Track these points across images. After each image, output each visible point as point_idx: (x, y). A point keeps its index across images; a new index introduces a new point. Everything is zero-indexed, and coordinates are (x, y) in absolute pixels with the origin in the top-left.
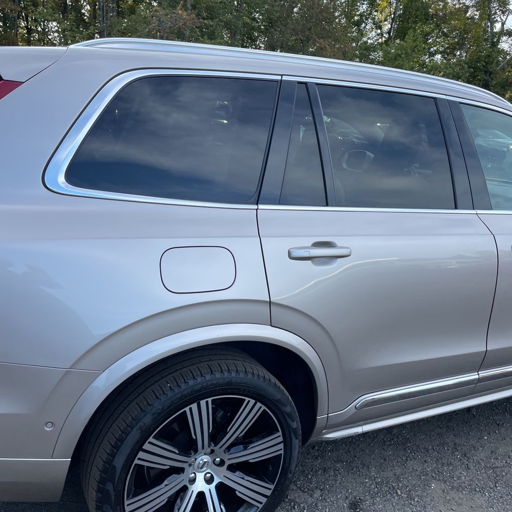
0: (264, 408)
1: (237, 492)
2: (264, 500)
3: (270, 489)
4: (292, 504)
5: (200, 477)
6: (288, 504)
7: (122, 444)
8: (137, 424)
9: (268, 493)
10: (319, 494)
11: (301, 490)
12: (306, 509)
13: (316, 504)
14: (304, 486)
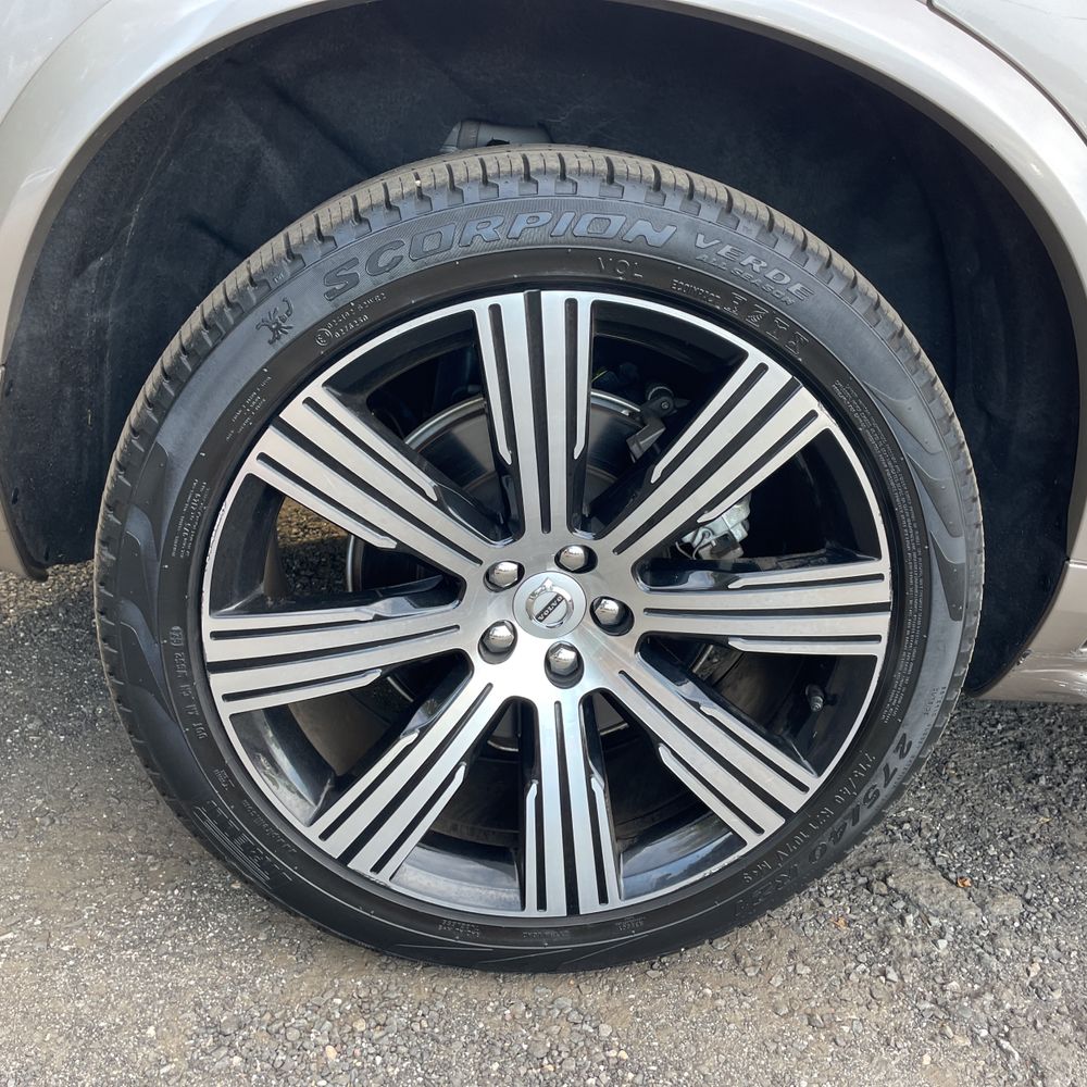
0: (825, 421)
1: (662, 751)
2: (772, 822)
3: (803, 788)
4: (900, 905)
5: (531, 649)
6: (881, 902)
7: (196, 368)
8: (260, 302)
9: (795, 801)
10: (1016, 912)
11: (945, 876)
12: (949, 937)
13: (992, 937)
14: (961, 869)
